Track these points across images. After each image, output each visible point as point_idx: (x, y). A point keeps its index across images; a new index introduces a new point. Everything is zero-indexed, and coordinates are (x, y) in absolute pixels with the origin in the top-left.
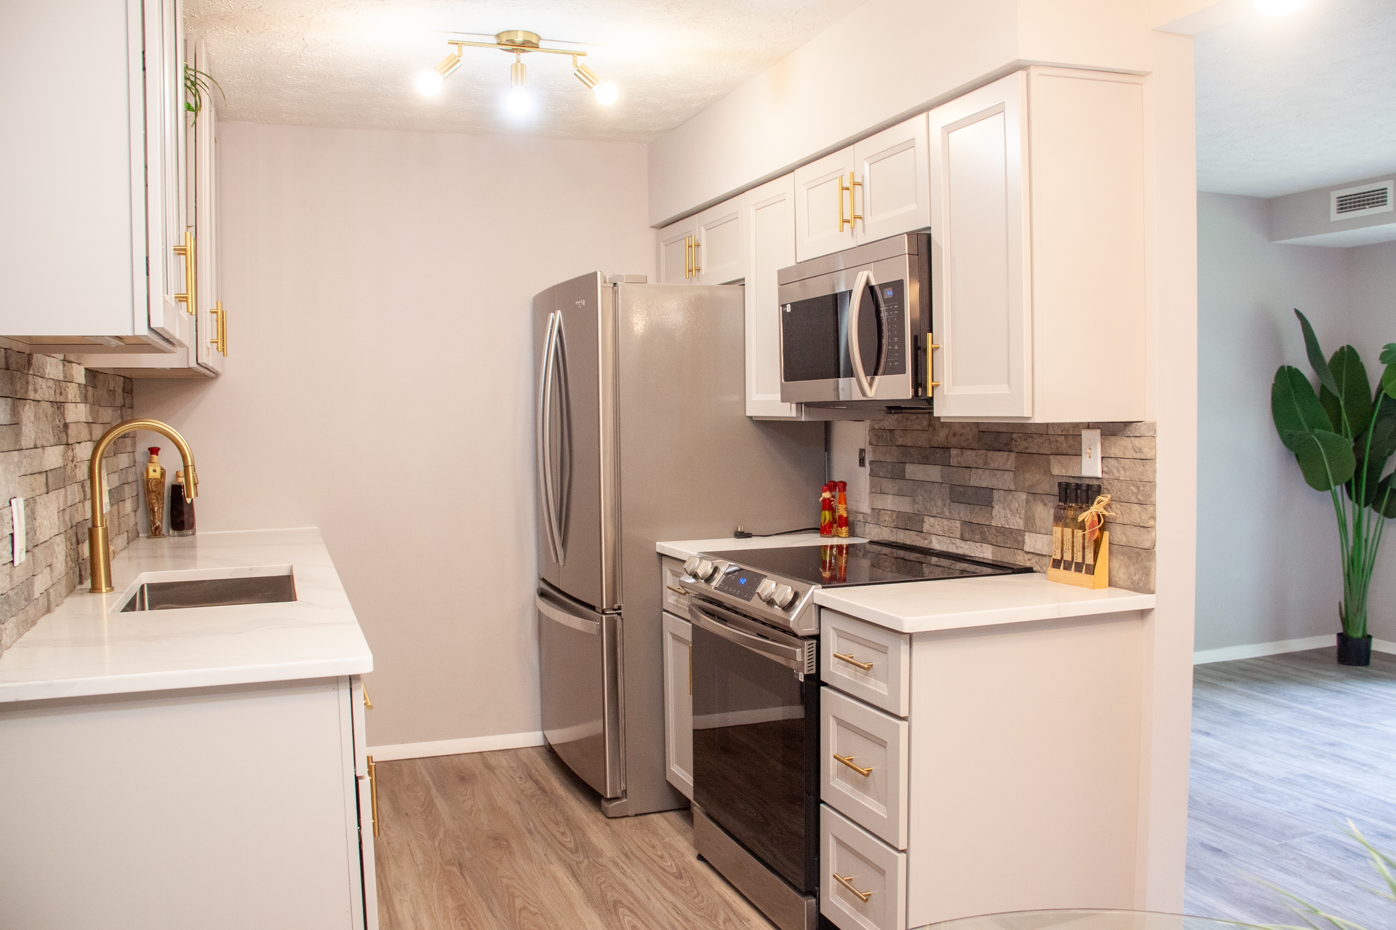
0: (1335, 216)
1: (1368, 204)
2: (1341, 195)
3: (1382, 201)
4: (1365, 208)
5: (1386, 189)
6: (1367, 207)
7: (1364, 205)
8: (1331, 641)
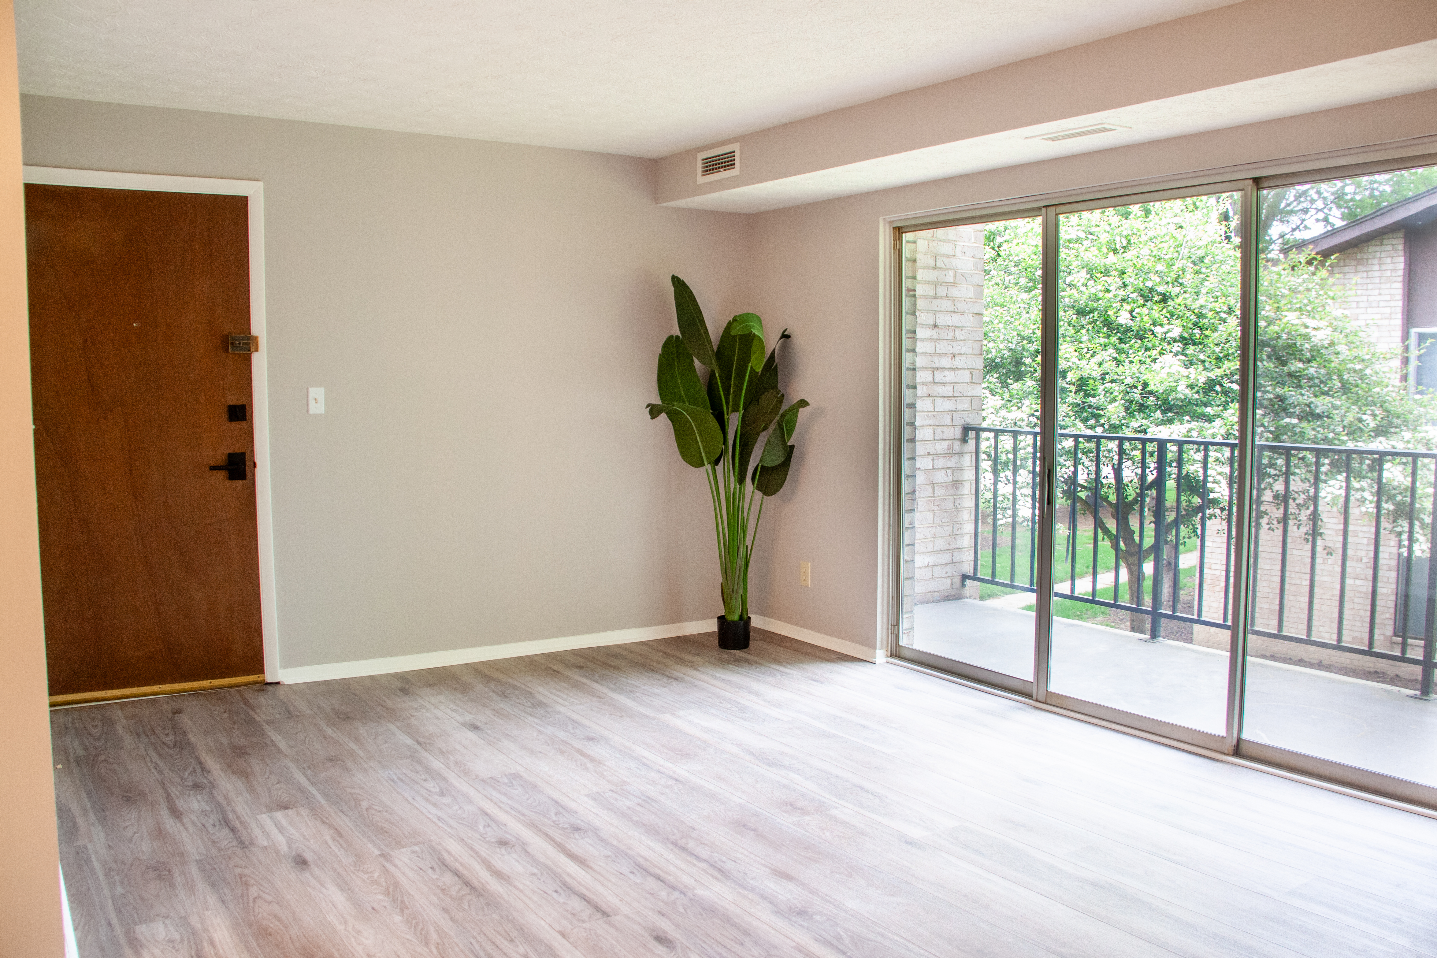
0: (702, 180)
1: (722, 167)
2: (705, 157)
3: (731, 165)
4: (720, 171)
5: (734, 152)
6: (721, 170)
7: (719, 168)
8: (711, 626)
